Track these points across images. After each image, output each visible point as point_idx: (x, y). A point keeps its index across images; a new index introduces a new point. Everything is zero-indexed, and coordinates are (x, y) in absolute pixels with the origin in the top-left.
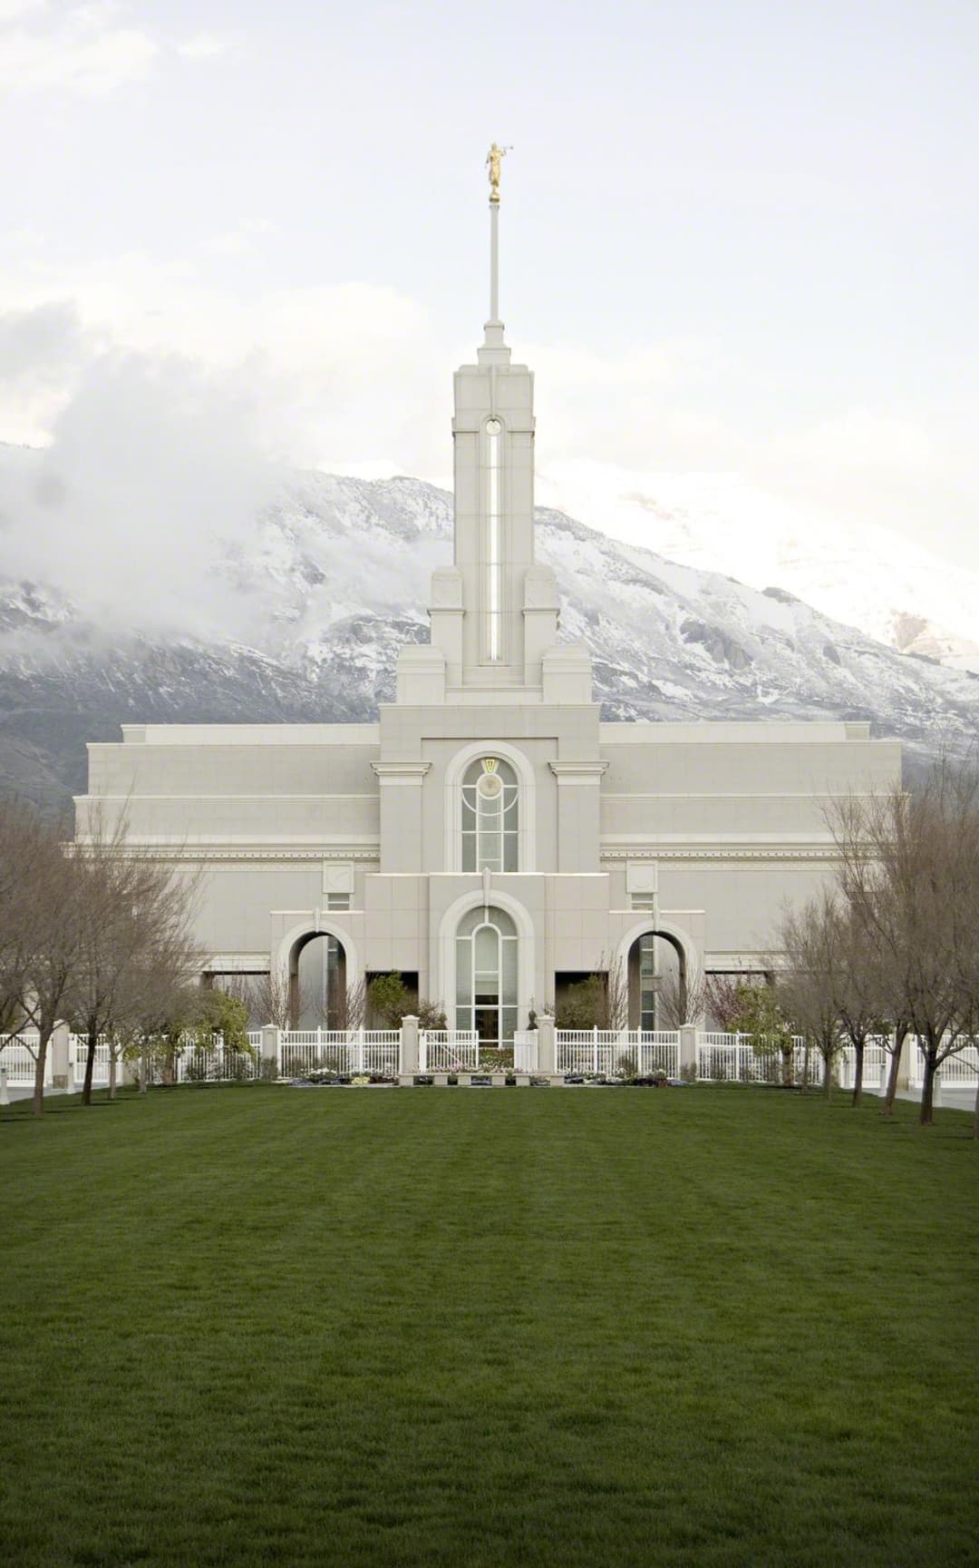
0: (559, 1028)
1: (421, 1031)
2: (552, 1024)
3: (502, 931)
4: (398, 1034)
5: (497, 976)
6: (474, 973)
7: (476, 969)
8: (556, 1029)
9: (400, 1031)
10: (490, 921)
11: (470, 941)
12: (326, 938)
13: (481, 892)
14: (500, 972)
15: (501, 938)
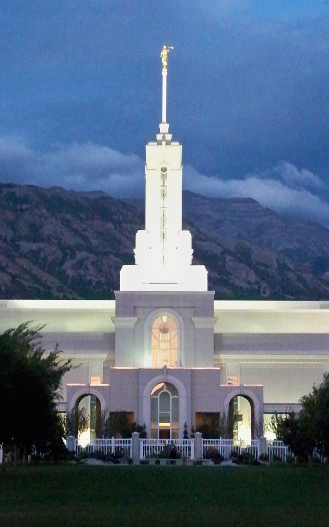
0: (204, 438)
1: (140, 439)
2: (201, 436)
3: (172, 394)
4: (130, 441)
5: (169, 414)
6: (159, 412)
7: (160, 411)
8: (202, 439)
9: (131, 439)
10: (167, 389)
11: (157, 399)
12: (89, 396)
13: (162, 375)
14: (171, 412)
15: (171, 397)
